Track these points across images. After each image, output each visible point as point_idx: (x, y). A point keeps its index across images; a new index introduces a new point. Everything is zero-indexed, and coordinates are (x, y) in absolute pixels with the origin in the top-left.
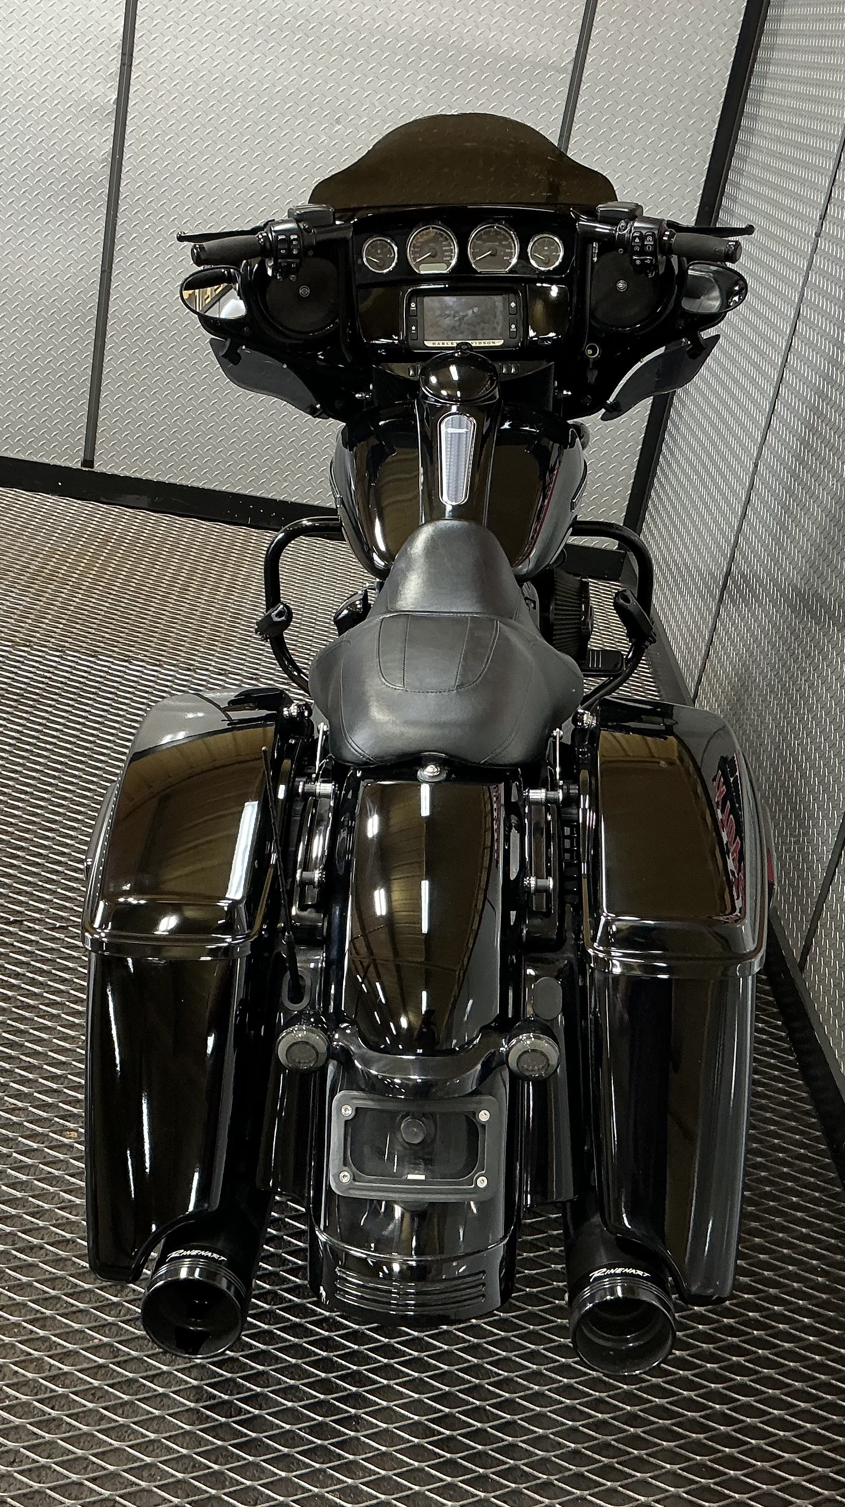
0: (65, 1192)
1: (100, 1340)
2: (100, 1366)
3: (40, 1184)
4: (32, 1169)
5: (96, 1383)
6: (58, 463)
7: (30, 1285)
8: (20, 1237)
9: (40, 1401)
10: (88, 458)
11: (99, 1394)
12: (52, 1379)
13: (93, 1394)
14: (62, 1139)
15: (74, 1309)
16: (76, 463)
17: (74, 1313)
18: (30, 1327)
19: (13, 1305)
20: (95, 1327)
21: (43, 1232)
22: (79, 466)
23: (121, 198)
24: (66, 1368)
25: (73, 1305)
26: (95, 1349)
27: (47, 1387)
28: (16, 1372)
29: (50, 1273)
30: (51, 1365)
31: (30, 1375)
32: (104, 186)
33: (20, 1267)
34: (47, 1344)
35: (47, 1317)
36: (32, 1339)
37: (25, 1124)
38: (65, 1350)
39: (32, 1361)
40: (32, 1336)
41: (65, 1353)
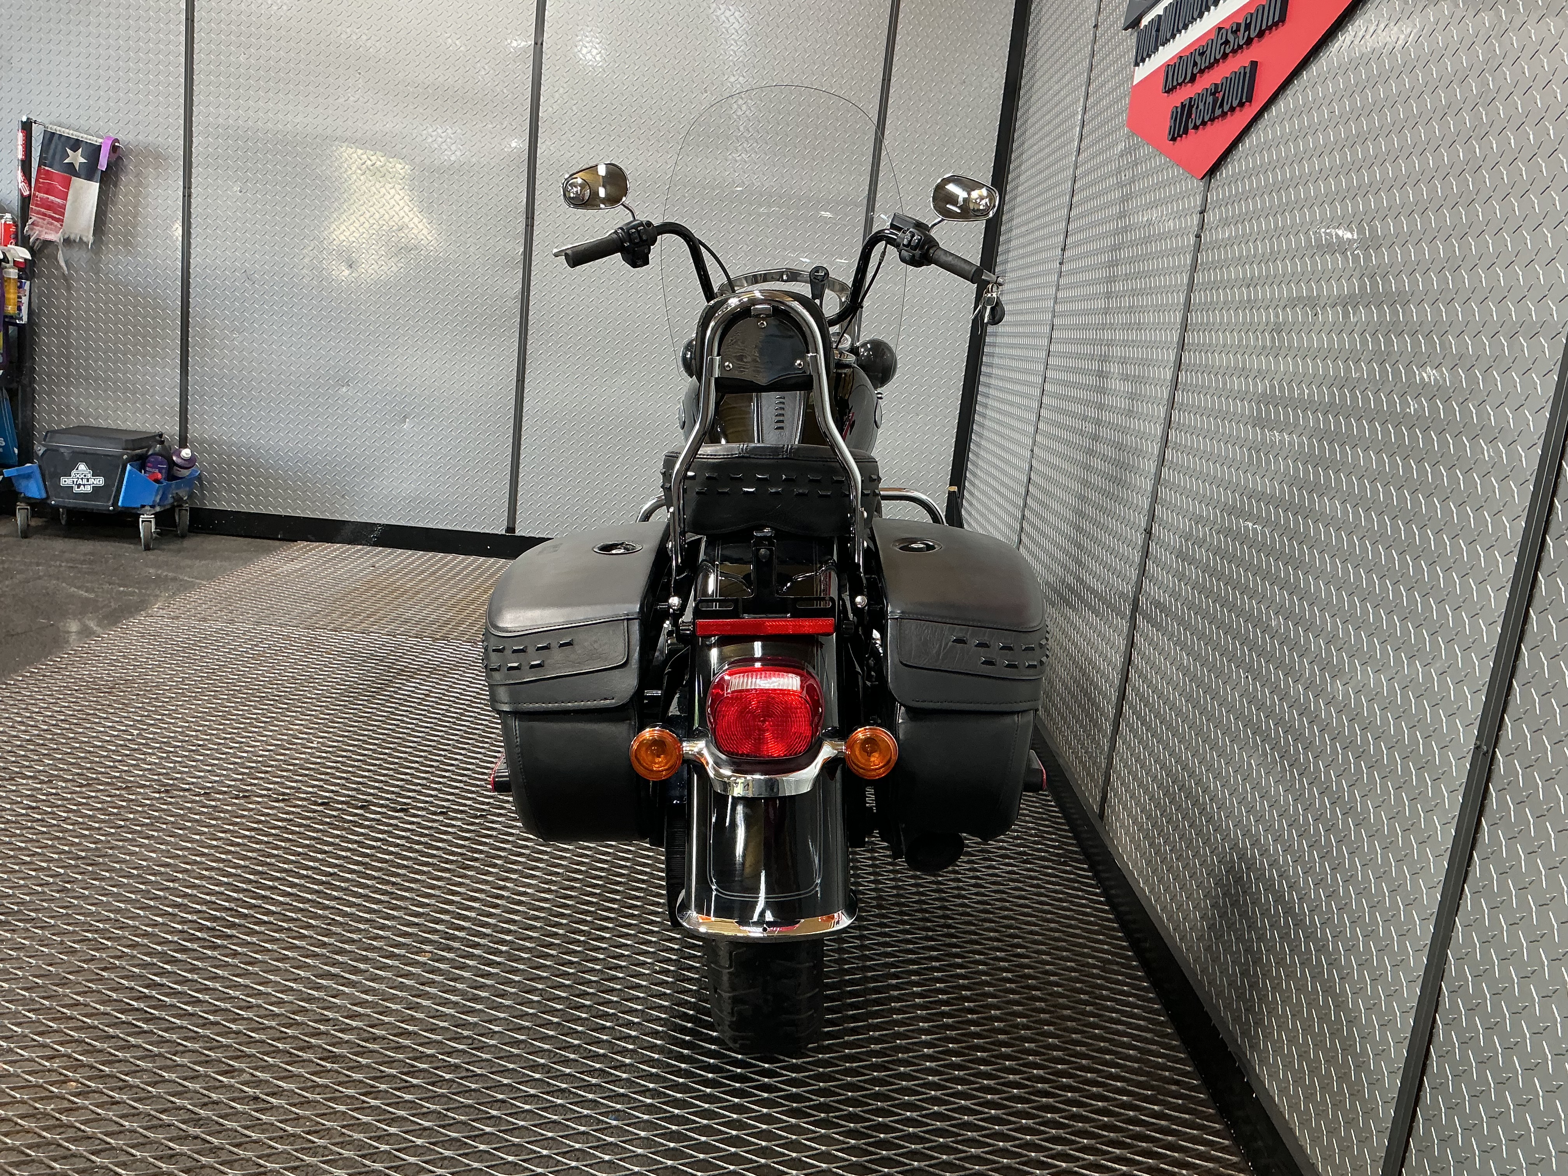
0: (413, 997)
1: (428, 1108)
2: (425, 1129)
3: (391, 991)
4: (386, 981)
5: (419, 1142)
6: (488, 532)
7: (368, 1066)
8: (365, 1030)
9: (363, 1156)
10: (511, 526)
11: (420, 1151)
12: (378, 1139)
13: (416, 1151)
14: (416, 957)
15: (407, 1084)
16: (500, 530)
17: (407, 1087)
18: (362, 1097)
19: (350, 1081)
20: (426, 1098)
21: (388, 1026)
22: (504, 532)
23: (530, 324)
24: (392, 1130)
25: (406, 1081)
26: (423, 1116)
27: (371, 1145)
28: (343, 1134)
29: (390, 1057)
30: (379, 1128)
31: (356, 1136)
32: (516, 317)
33: (364, 1053)
34: (377, 1112)
35: (380, 1091)
36: (364, 1108)
37: (385, 947)
38: (393, 1116)
39: (359, 1125)
40: (365, 1105)
41: (392, 1119)
